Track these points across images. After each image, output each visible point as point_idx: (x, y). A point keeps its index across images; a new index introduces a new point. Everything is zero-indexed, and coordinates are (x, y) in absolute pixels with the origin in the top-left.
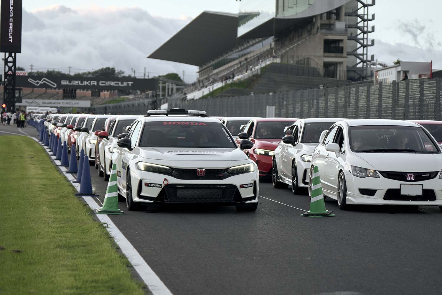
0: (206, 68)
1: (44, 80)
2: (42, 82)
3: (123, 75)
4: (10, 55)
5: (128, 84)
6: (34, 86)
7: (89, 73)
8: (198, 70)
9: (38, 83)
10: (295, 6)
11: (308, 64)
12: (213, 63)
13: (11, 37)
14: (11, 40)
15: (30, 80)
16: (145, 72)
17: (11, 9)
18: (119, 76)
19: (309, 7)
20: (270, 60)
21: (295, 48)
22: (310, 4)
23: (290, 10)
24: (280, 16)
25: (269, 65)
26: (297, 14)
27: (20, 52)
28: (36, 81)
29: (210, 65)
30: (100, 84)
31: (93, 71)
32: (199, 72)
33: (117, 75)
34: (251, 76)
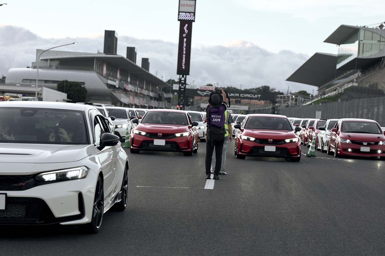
0: (322, 88)
1: (207, 92)
2: (206, 93)
3: (274, 91)
4: (183, 77)
5: (258, 96)
6: (201, 96)
7: (253, 89)
8: (318, 89)
9: (203, 94)
10: (371, 50)
11: (376, 87)
12: (326, 85)
13: (183, 66)
14: (184, 68)
15: (198, 92)
16: (288, 89)
17: (184, 49)
18: (272, 92)
19: (379, 51)
20: (350, 84)
21: (369, 77)
22: (380, 49)
23: (367, 53)
24: (360, 57)
25: (350, 87)
26: (371, 55)
27: (188, 74)
28: (202, 92)
29: (324, 86)
30: (241, 96)
31: (256, 88)
32: (318, 90)
33: (271, 91)
34: (337, 94)
